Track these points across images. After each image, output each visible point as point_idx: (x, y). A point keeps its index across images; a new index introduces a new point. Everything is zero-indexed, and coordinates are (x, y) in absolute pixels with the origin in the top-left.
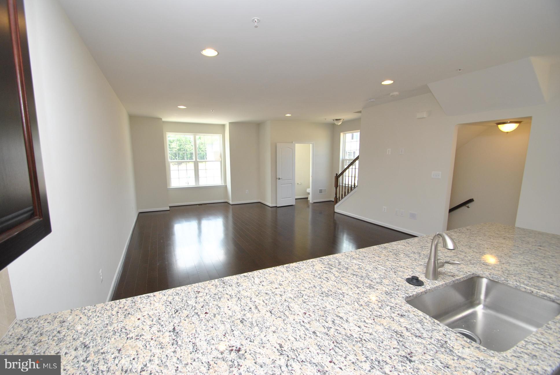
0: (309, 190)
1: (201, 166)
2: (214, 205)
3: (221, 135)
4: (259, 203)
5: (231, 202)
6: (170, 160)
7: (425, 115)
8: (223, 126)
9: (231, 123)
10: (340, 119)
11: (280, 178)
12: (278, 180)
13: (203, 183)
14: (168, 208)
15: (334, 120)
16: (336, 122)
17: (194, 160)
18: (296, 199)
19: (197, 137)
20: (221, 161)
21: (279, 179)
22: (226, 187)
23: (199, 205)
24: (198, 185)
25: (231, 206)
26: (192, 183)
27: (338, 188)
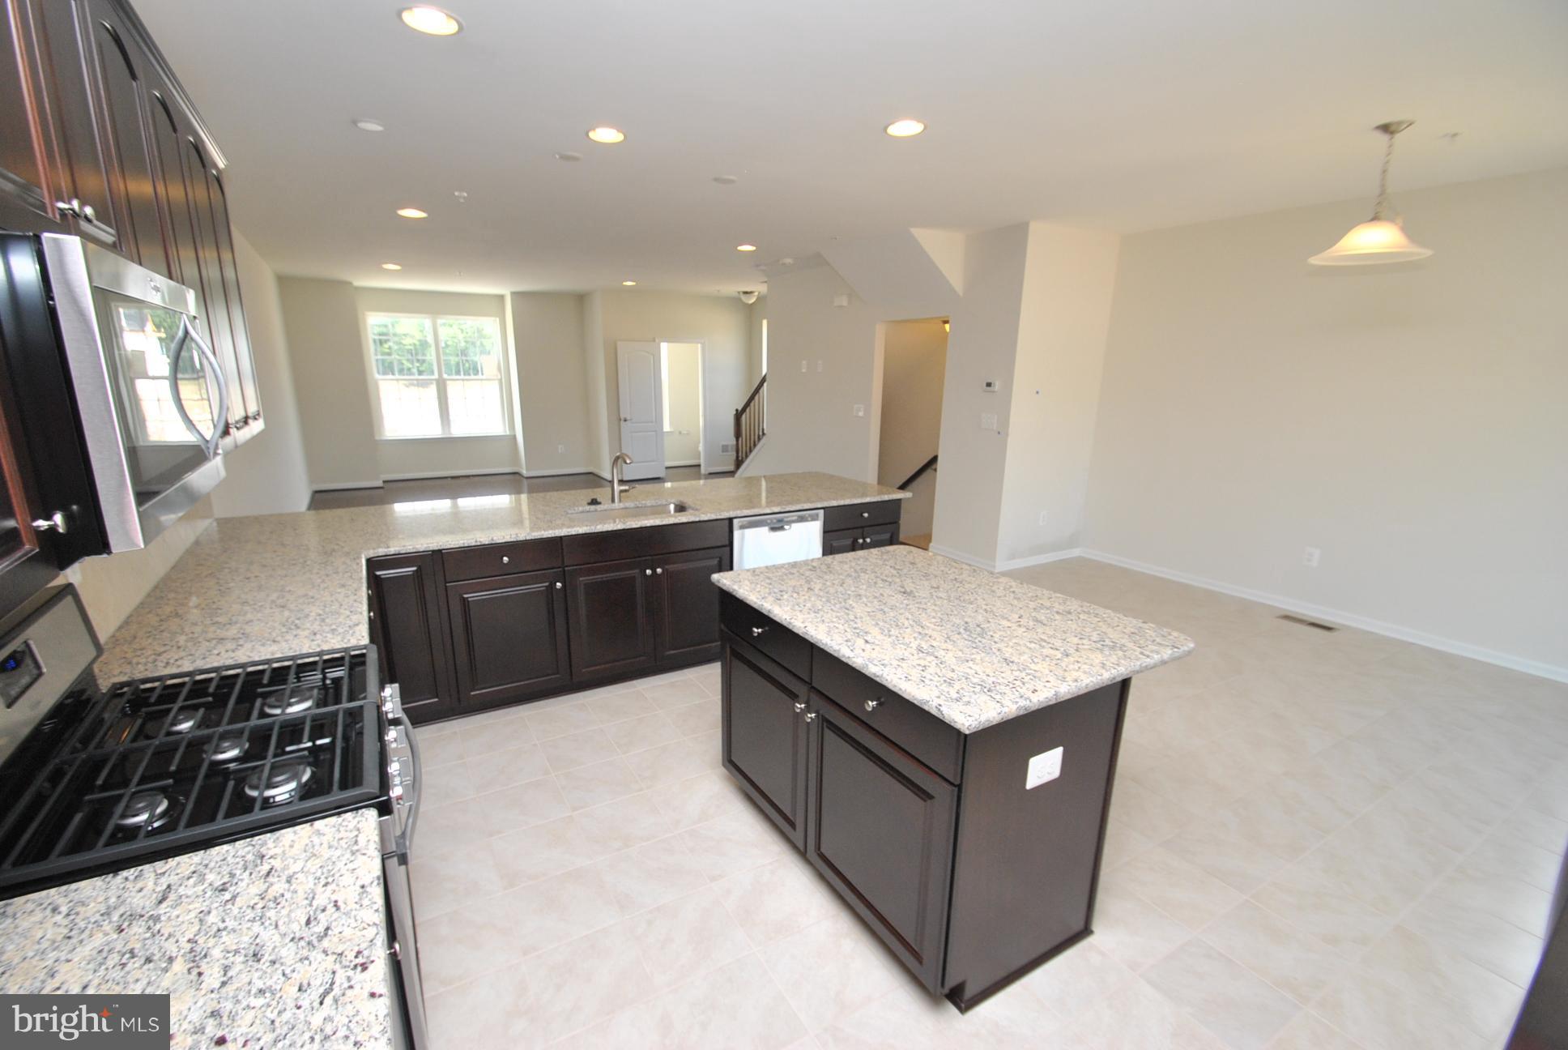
0: (701, 448)
1: (454, 389)
2: (489, 478)
3: (498, 319)
4: (591, 476)
5: (524, 472)
6: (377, 376)
7: (845, 303)
8: (501, 297)
9: (513, 294)
10: (751, 292)
11: (628, 418)
12: (622, 422)
13: (459, 430)
14: (379, 483)
15: (739, 292)
16: (744, 298)
17: (436, 376)
18: (667, 468)
19: (440, 321)
20: (501, 379)
21: (625, 420)
22: (514, 437)
23: (453, 478)
24: (451, 434)
25: (525, 482)
26: (434, 430)
27: (740, 439)
